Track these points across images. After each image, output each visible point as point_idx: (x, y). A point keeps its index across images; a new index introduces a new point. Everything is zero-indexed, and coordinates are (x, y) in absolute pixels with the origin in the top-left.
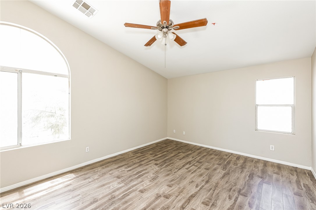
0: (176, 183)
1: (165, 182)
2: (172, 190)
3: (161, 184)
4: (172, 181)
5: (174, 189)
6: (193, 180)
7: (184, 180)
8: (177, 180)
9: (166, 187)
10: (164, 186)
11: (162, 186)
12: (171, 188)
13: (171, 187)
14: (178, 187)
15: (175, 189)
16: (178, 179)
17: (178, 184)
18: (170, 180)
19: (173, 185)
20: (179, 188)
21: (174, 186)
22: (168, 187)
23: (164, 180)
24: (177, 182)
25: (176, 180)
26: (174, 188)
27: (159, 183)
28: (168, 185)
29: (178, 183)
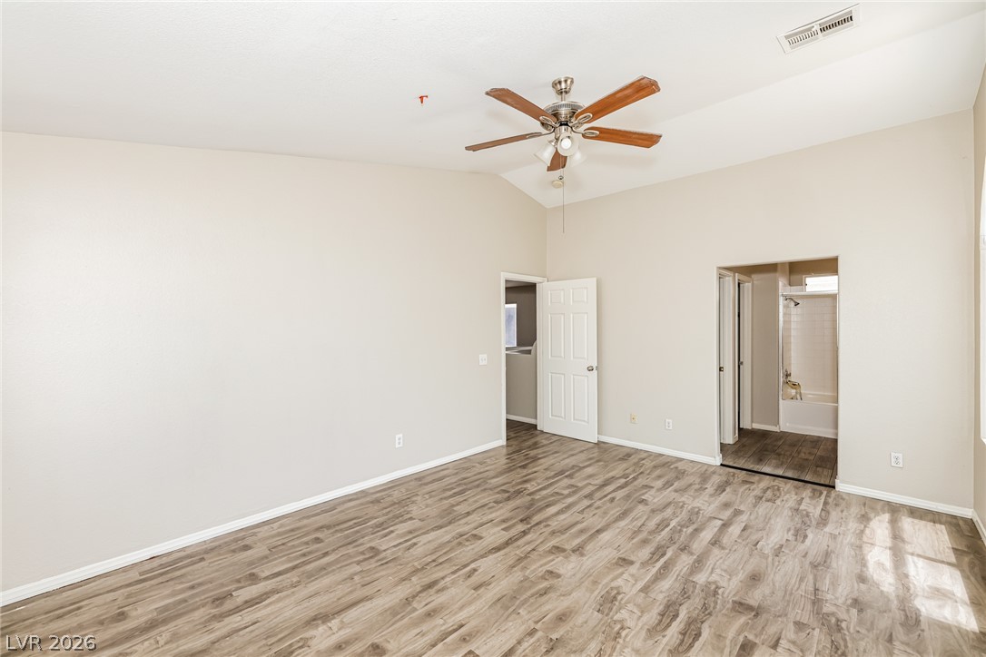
0: (534, 583)
1: (569, 588)
2: (545, 564)
3: (581, 583)
4: (545, 592)
5: (541, 566)
6: (473, 591)
7: (505, 593)
8: (529, 593)
9: (561, 571)
10: (569, 574)
11: (574, 575)
12: (548, 567)
13: (548, 571)
14: (528, 571)
15: (538, 564)
16: (525, 596)
17: (526, 579)
18: (552, 595)
19: (543, 578)
20: (525, 568)
21: (540, 575)
22: (557, 571)
23: (574, 594)
24: (530, 587)
25: (532, 595)
26: (540, 569)
27: (586, 583)
28: (558, 576)
29: (526, 584)
